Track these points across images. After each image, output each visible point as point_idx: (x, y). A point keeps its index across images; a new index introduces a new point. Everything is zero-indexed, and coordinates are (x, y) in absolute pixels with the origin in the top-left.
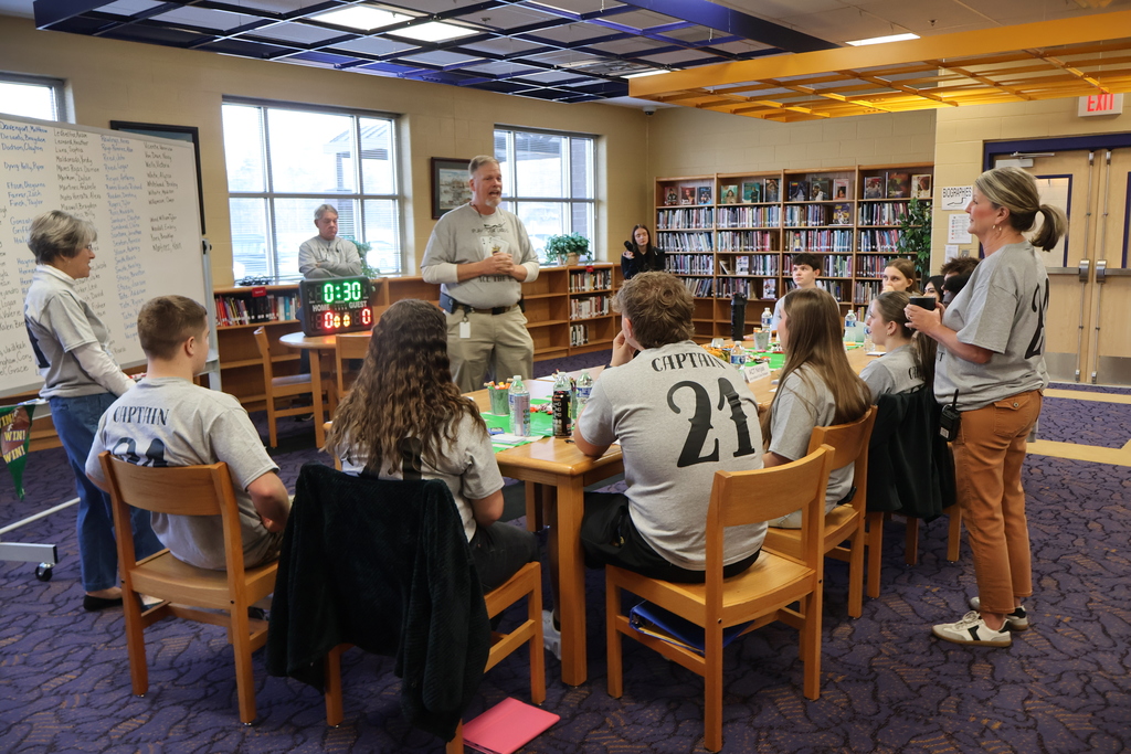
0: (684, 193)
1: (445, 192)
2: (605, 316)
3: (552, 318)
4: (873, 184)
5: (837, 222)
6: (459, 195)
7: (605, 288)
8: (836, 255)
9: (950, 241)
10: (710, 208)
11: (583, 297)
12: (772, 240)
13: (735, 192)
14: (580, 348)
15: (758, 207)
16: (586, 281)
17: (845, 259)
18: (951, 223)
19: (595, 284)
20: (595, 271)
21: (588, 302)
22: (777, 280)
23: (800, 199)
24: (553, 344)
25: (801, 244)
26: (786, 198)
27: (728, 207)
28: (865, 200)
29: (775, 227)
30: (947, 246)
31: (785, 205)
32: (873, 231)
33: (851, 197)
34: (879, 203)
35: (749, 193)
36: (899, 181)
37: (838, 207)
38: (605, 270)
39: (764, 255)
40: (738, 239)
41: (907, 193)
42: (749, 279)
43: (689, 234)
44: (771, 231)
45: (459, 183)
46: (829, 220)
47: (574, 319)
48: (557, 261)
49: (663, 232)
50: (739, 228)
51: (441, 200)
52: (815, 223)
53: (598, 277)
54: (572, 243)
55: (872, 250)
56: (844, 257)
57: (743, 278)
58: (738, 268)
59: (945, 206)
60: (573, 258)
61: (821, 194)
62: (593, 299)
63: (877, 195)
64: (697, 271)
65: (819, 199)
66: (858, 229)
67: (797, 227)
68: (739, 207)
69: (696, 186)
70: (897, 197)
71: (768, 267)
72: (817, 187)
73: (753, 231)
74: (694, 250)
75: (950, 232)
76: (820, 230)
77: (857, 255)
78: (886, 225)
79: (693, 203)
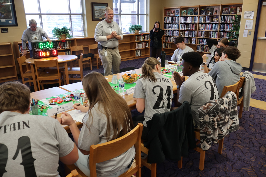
0: (172, 12)
1: (96, 13)
2: (147, 48)
3: (131, 48)
4: (225, 10)
5: (214, 22)
6: (101, 13)
7: (147, 40)
8: (213, 32)
9: (245, 29)
10: (178, 17)
11: (140, 43)
12: (195, 27)
13: (186, 12)
14: (139, 57)
15: (192, 16)
16: (141, 38)
17: (216, 33)
18: (246, 23)
19: (144, 38)
20: (144, 35)
21: (142, 44)
22: (196, 38)
23: (204, 14)
24: (131, 56)
25: (203, 28)
26: (200, 14)
27: (183, 17)
28: (222, 15)
29: (196, 23)
30: (244, 30)
31: (199, 16)
32: (224, 24)
33: (219, 14)
34: (227, 16)
35: (189, 12)
36: (233, 9)
37: (215, 17)
38: (147, 35)
39: (193, 31)
40: (186, 26)
41: (236, 13)
42: (188, 38)
43: (173, 24)
44: (195, 24)
45: (101, 10)
46: (212, 21)
47: (137, 49)
48: (132, 32)
49: (166, 24)
50: (186, 23)
51: (95, 15)
52: (208, 22)
53: (145, 37)
54: (137, 27)
55: (224, 30)
56: (215, 32)
57: (187, 38)
58: (185, 34)
59: (245, 17)
60: (137, 31)
61: (210, 13)
62: (143, 43)
63: (227, 13)
64: (174, 35)
65: (209, 14)
66: (220, 24)
67: (202, 23)
68: (186, 16)
69: (175, 10)
70: (232, 14)
71: (194, 35)
72: (209, 11)
73: (190, 24)
74: (174, 29)
75: (246, 26)
76: (209, 24)
77: (219, 32)
78: (228, 23)
79: (174, 15)
